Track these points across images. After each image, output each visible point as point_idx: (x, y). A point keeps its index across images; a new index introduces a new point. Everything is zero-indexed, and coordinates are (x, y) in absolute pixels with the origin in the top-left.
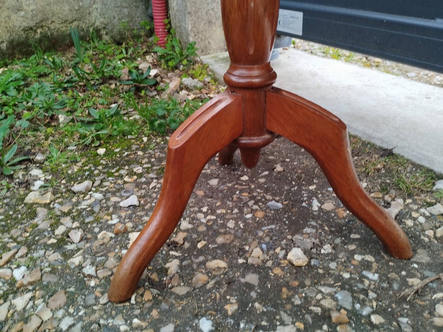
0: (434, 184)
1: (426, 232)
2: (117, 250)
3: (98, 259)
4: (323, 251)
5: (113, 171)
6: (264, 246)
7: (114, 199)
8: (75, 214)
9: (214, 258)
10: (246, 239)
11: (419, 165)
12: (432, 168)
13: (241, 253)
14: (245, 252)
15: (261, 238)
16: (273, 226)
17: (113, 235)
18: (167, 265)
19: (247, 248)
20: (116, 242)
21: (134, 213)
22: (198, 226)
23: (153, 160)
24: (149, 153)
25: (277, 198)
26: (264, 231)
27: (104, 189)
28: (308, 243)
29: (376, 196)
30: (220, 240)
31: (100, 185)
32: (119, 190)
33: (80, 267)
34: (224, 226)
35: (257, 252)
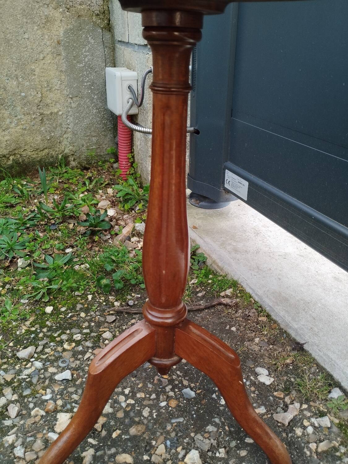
0: (330, 392)
1: (310, 445)
2: (45, 432)
3: (29, 439)
4: (217, 455)
5: (56, 335)
6: (168, 443)
7: (52, 370)
8: (16, 384)
9: (124, 451)
10: (154, 433)
11: (322, 367)
12: (332, 373)
13: (148, 448)
14: (152, 447)
15: (168, 433)
16: (181, 420)
17: (44, 414)
18: (84, 454)
19: (154, 443)
20: (45, 422)
21: (65, 388)
22: (117, 411)
23: (93, 324)
24: (91, 315)
25: (193, 385)
26: (172, 424)
27: (44, 357)
28: (206, 444)
29: (278, 396)
30: (133, 431)
31: (42, 352)
32: (57, 359)
33: (13, 446)
34: (140, 413)
35: (161, 449)
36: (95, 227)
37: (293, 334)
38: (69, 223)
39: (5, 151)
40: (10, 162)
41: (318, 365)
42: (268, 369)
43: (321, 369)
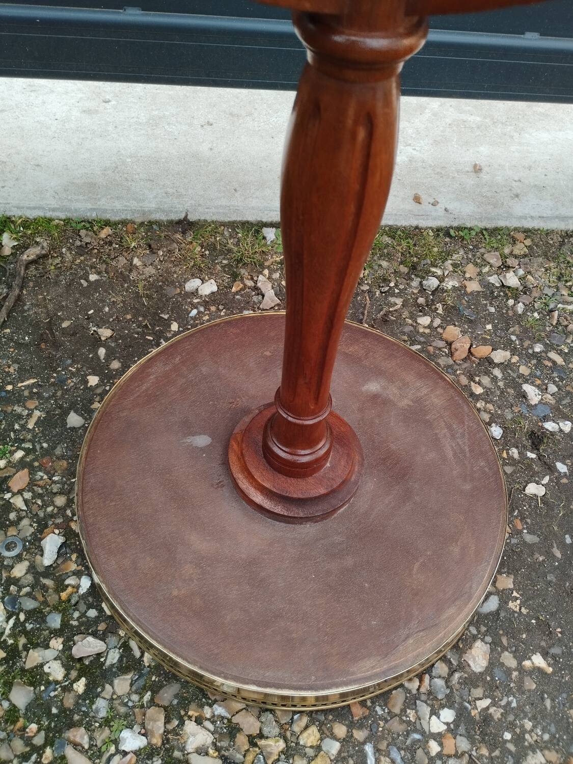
0: (264, 238)
7: (19, 571)
8: (22, 641)
11: (229, 222)
12: (245, 219)
29: (239, 289)
37: (163, 217)
41: (223, 224)
42: (193, 276)
43: (232, 225)
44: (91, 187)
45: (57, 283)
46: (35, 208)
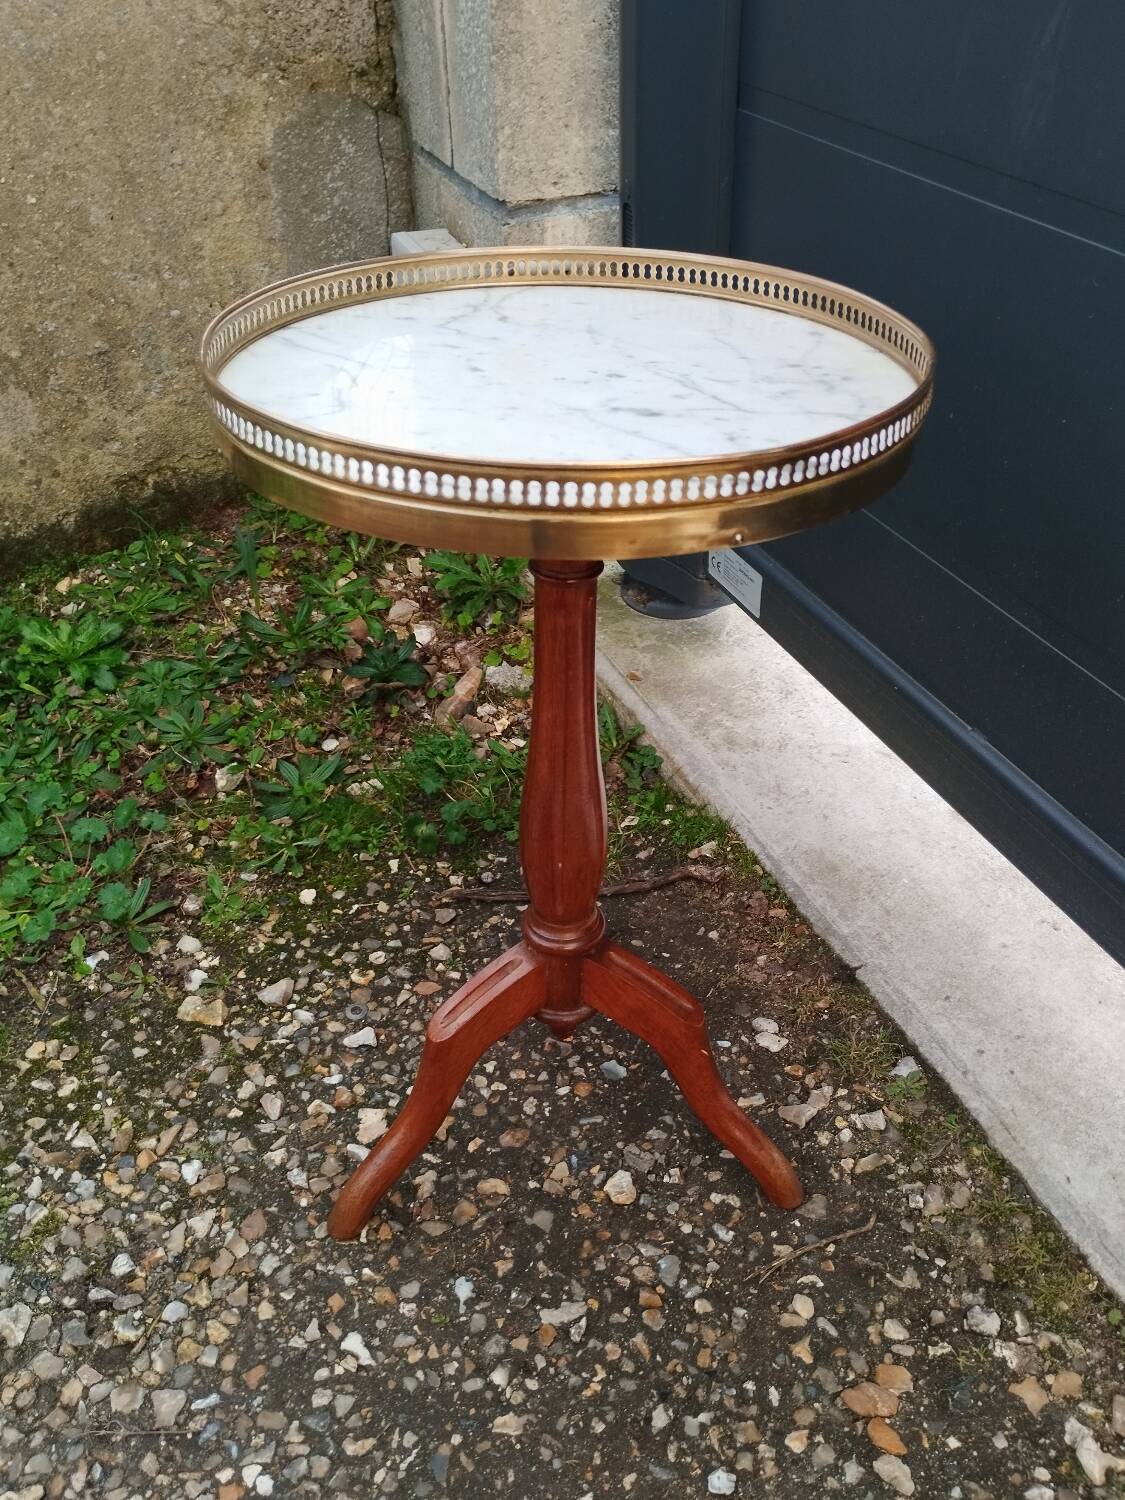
0: (894, 1065)
1: (842, 1163)
2: (339, 1142)
3: (311, 1157)
4: (666, 1179)
5: (331, 954)
6: (574, 1159)
7: (334, 1027)
8: (268, 1056)
9: (492, 1175)
10: (547, 1143)
11: (887, 1016)
12: (904, 1028)
13: (536, 1169)
14: (544, 1167)
15: (574, 1142)
16: (599, 1119)
17: (333, 1111)
18: (418, 1180)
19: (547, 1160)
20: (337, 1125)
21: (367, 1063)
22: (474, 1104)
23: (407, 928)
24: (401, 908)
25: (622, 1054)
26: (581, 1127)
27: (315, 1000)
28: (645, 1161)
29: (793, 1073)
30: (506, 1139)
31: (308, 990)
32: (343, 1004)
33: (283, 1169)
34: (518, 1108)
35: (561, 1170)
36: (387, 680)
37: (837, 947)
38: (322, 669)
39: (134, 464)
40: (149, 492)
41: (881, 1013)
42: (779, 1020)
43: (885, 1019)
44: (829, 870)
45: (684, 911)
46: (759, 842)
